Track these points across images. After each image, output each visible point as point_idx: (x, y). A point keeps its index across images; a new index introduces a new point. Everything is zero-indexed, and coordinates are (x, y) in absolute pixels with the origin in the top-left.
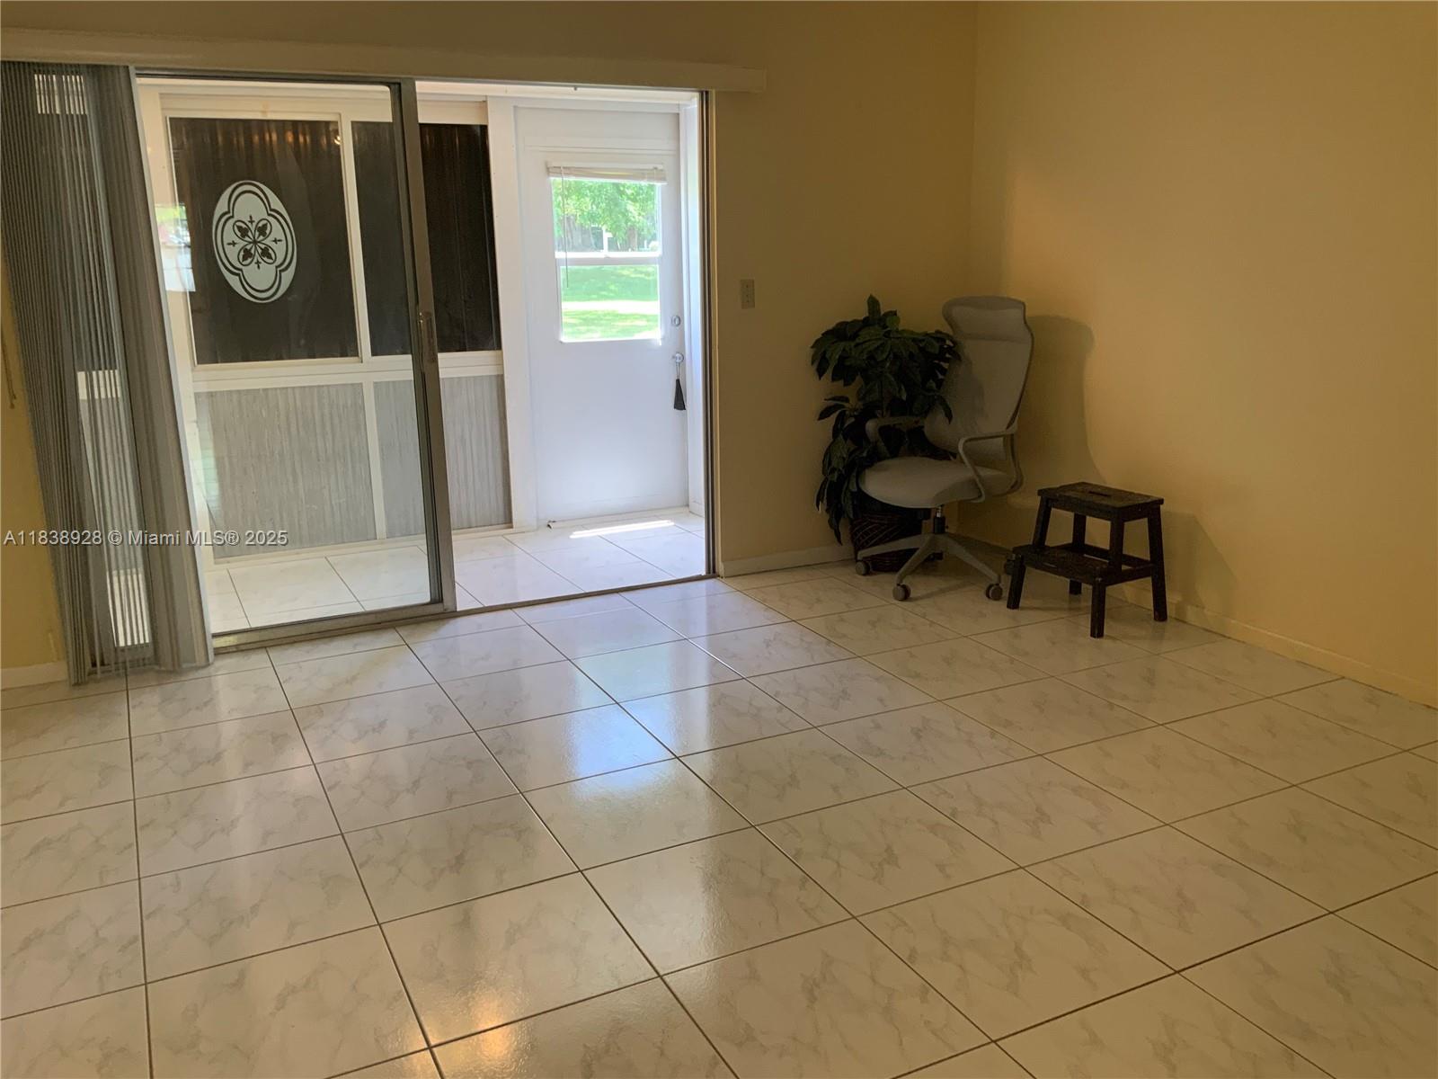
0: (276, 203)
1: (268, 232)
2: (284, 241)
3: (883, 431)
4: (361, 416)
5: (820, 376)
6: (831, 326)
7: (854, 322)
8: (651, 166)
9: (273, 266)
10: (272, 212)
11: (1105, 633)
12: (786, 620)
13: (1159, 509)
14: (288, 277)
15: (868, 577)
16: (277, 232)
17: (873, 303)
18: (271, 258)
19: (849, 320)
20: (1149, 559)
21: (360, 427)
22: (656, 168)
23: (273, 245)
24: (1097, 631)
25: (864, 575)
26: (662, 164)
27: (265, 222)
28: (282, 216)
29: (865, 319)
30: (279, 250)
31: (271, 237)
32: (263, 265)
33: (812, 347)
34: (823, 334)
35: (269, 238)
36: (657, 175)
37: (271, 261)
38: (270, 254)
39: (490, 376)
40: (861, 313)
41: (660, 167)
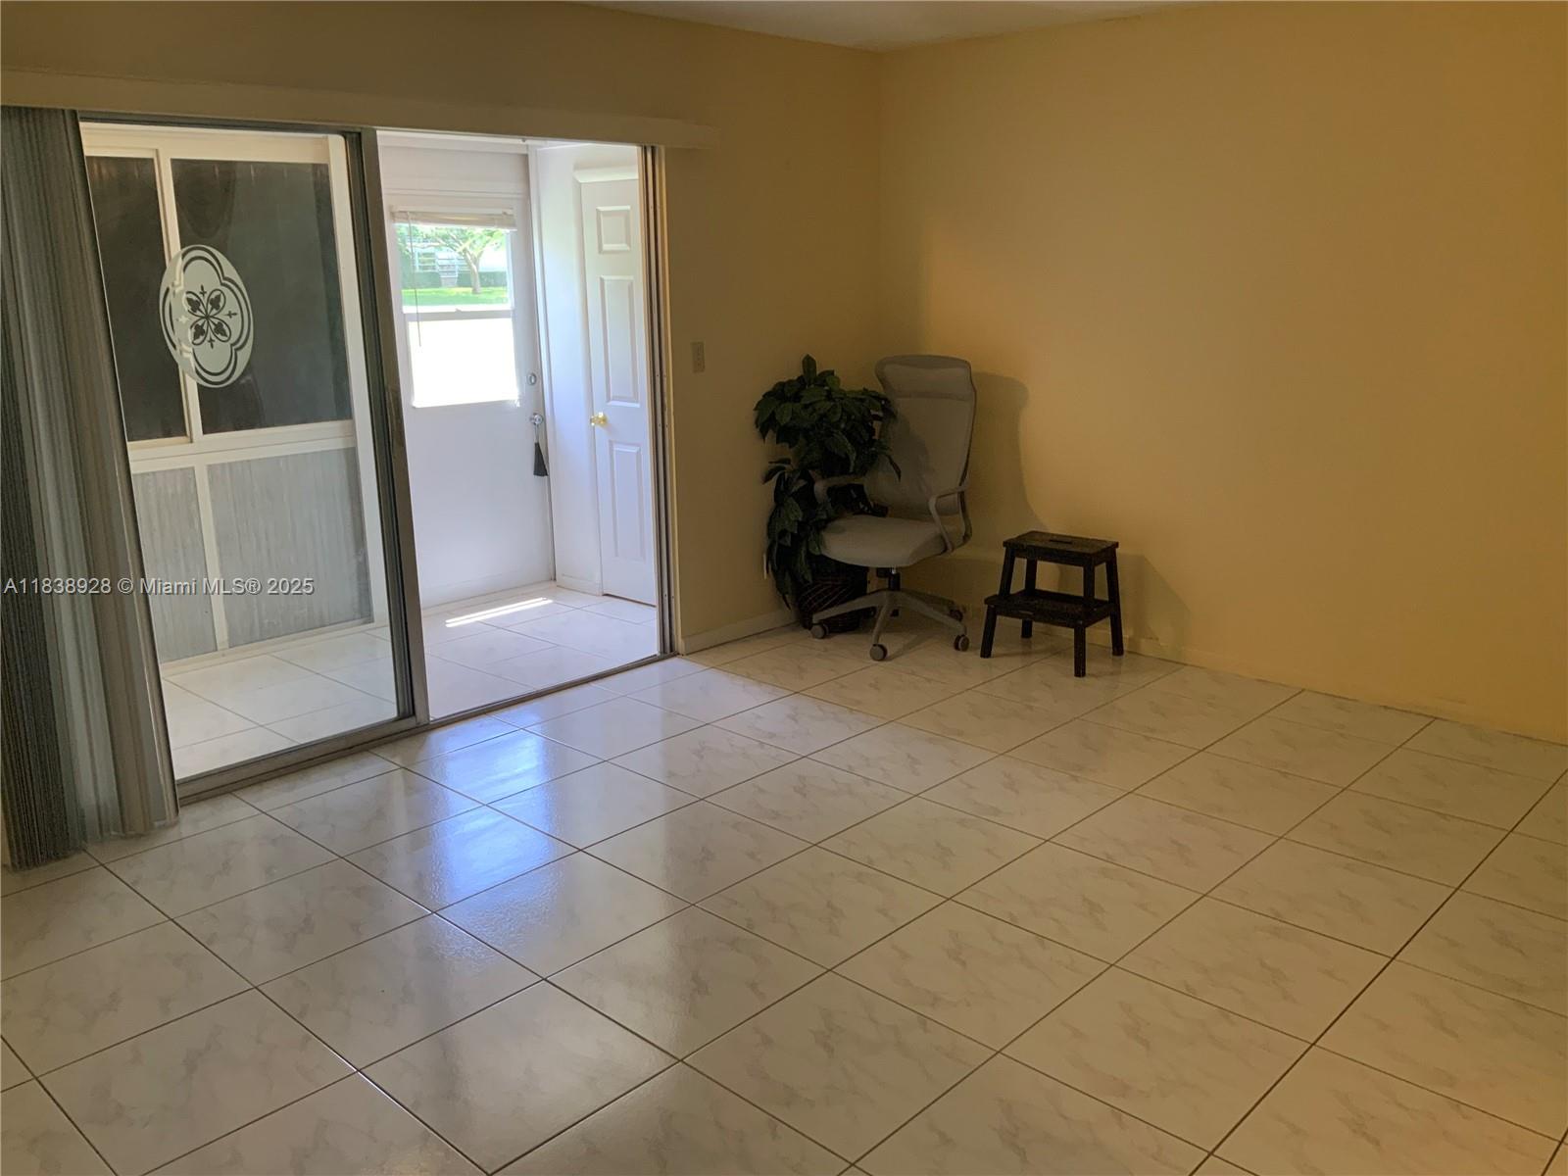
0: (230, 271)
1: (221, 305)
2: (239, 315)
3: (830, 491)
4: (194, 506)
5: (764, 437)
6: (768, 387)
7: (790, 381)
8: (500, 211)
9: (228, 344)
10: (226, 281)
11: (1087, 672)
12: (788, 693)
13: (1114, 553)
14: (244, 356)
15: (826, 640)
16: (231, 303)
17: (809, 363)
18: (225, 335)
19: (785, 381)
20: (1107, 599)
21: (193, 518)
22: (505, 213)
23: (226, 319)
24: (1080, 672)
25: (823, 638)
26: (512, 209)
27: (218, 293)
28: (237, 286)
29: (799, 378)
30: (234, 325)
31: (225, 311)
32: (217, 343)
33: (755, 409)
34: (764, 396)
35: (222, 312)
36: (503, 220)
37: (224, 338)
38: (224, 331)
39: (338, 450)
40: (795, 372)
41: (509, 212)
